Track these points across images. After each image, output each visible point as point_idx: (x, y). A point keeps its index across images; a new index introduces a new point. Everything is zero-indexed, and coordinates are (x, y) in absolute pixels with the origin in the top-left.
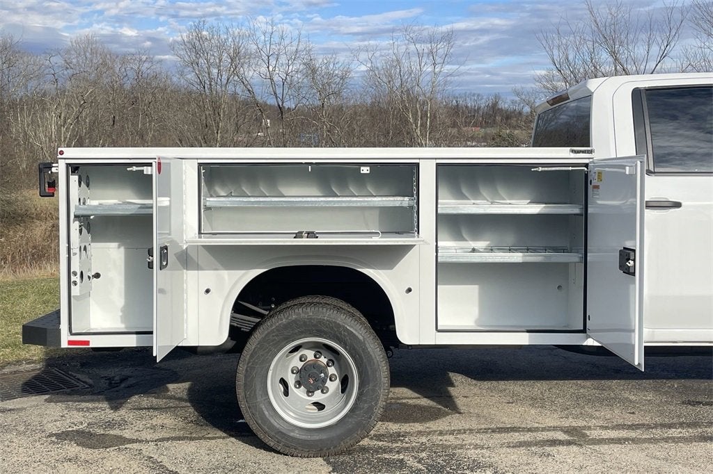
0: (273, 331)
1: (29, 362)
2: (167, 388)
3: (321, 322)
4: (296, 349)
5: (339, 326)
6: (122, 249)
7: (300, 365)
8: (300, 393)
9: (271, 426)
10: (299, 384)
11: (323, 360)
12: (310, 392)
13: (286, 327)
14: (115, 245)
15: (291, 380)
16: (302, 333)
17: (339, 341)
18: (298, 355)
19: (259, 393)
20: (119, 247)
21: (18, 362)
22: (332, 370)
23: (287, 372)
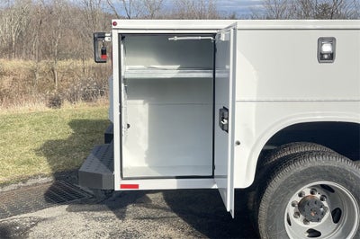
0: (291, 177)
2: (148, 198)
3: (331, 168)
6: (147, 105)
7: (298, 199)
8: (299, 222)
10: (297, 214)
12: (307, 221)
13: (303, 173)
14: (141, 102)
15: (292, 211)
20: (144, 104)
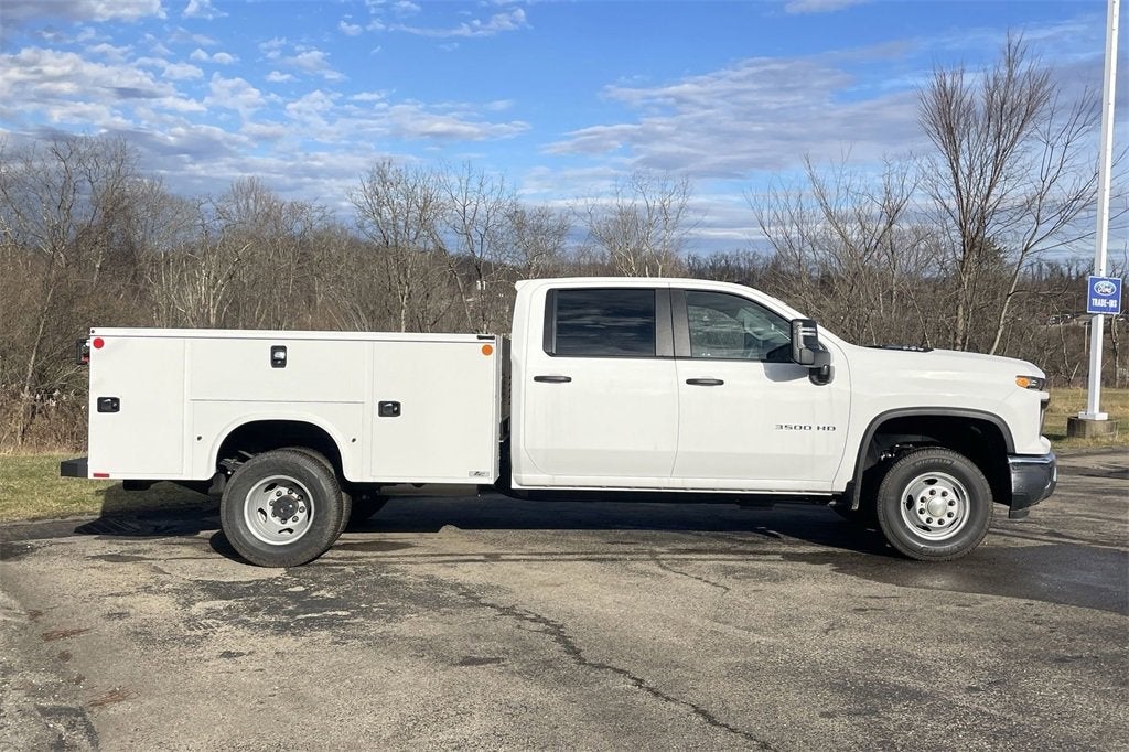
1: (90, 513)
4: (271, 486)
5: (299, 467)
7: (276, 498)
8: (276, 521)
9: (245, 542)
10: (274, 515)
11: (295, 495)
12: (284, 520)
15: (269, 510)
16: (270, 471)
17: (300, 479)
18: (275, 491)
19: (237, 516)
21: (82, 513)
22: (301, 504)
23: (265, 505)
